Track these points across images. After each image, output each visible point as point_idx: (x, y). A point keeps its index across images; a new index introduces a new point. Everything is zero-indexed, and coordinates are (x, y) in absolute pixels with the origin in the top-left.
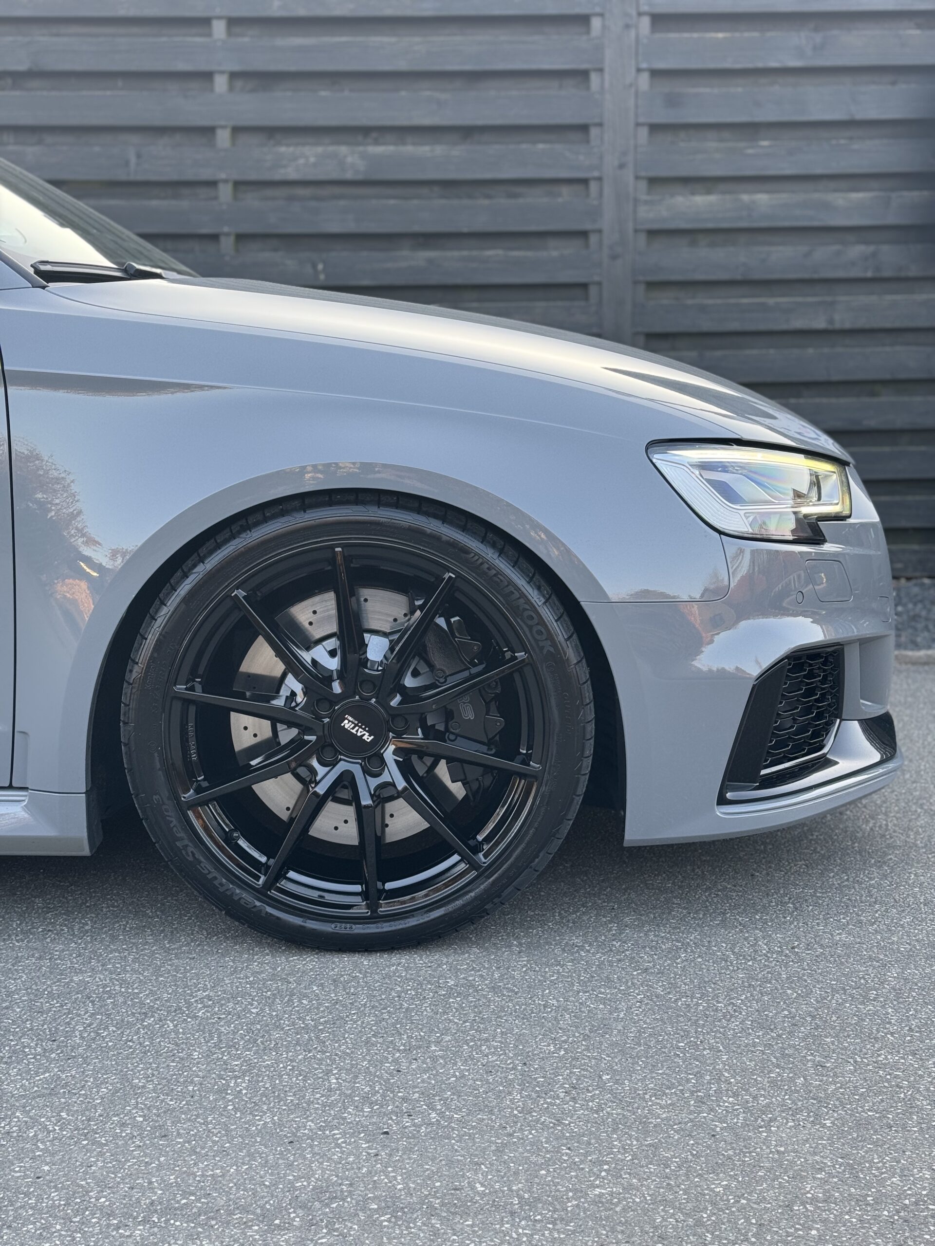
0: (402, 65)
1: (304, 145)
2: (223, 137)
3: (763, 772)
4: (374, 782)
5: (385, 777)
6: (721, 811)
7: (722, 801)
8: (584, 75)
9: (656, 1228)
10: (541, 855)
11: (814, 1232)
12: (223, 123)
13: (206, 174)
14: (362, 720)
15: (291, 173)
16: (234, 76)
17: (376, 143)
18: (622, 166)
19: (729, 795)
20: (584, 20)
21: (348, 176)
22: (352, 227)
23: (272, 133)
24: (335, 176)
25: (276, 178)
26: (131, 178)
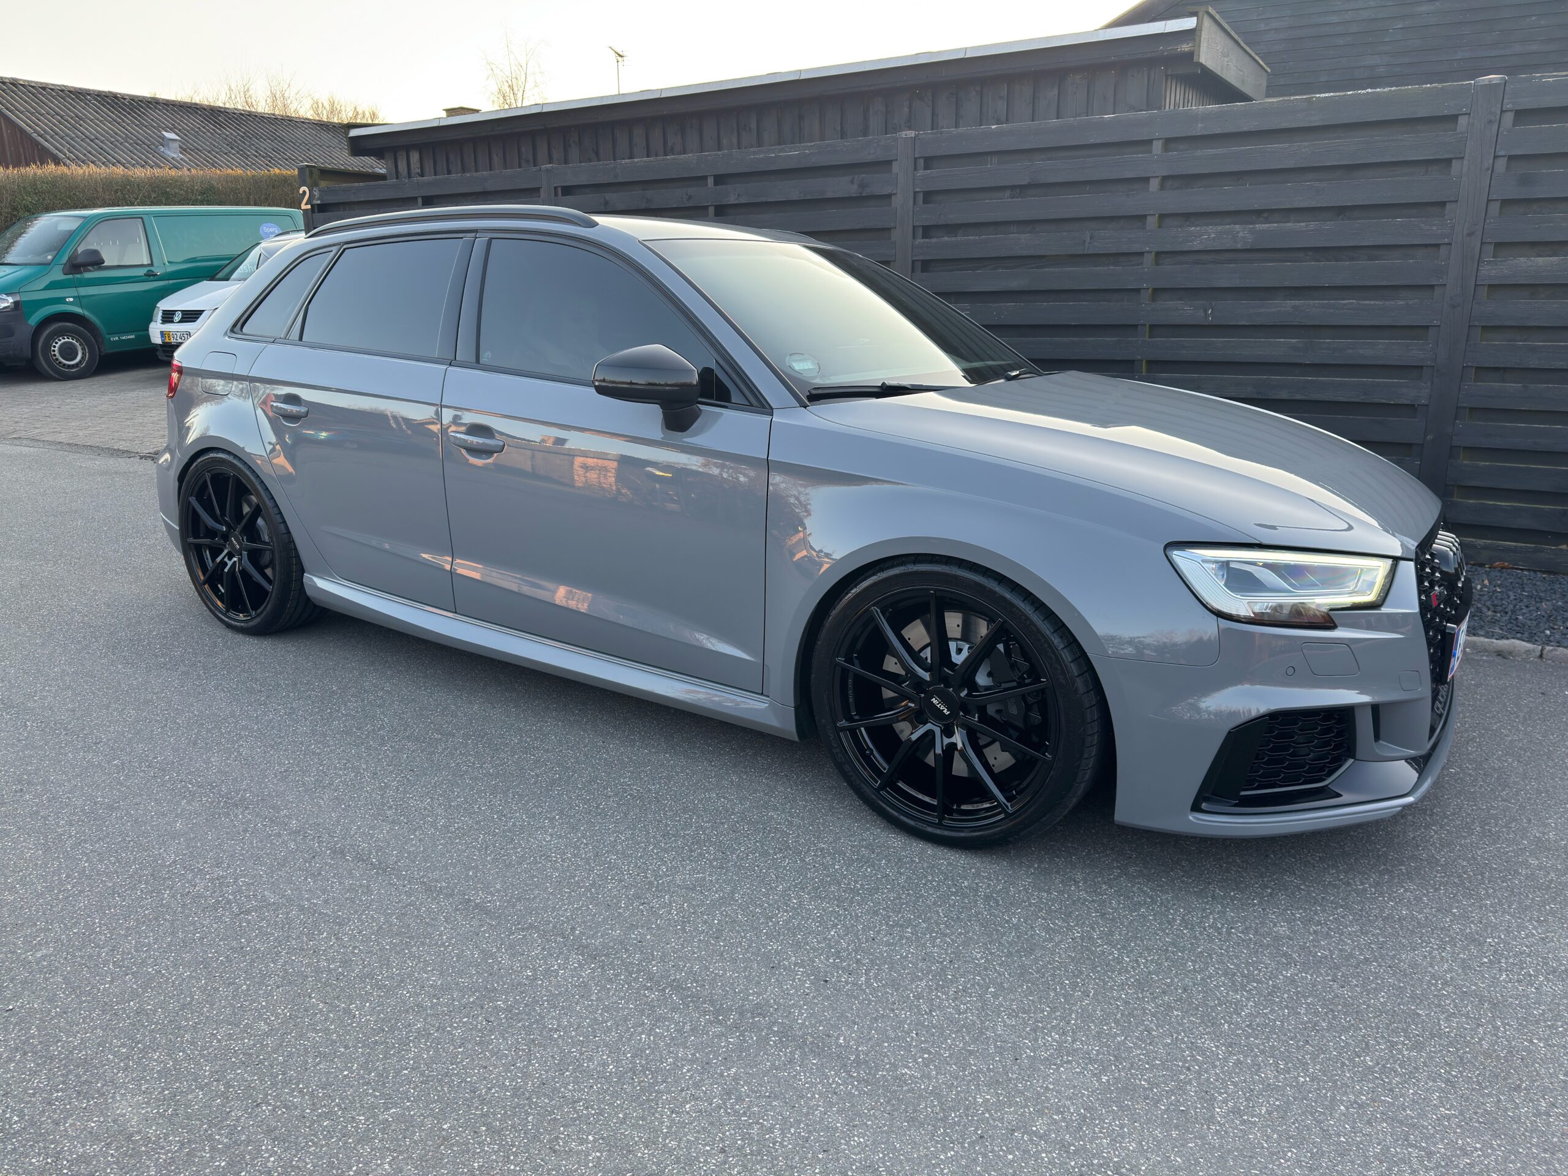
0: (1291, 164)
1: (1207, 225)
2: (1152, 222)
3: (1243, 793)
4: (946, 741)
5: (953, 740)
6: (1192, 817)
7: (1196, 808)
8: (1449, 161)
9: (915, 1111)
10: (1048, 816)
11: (1010, 1157)
12: (1151, 212)
13: (1136, 248)
14: (945, 700)
15: (1197, 245)
16: (1165, 178)
17: (1267, 221)
18: (1470, 234)
19: (1204, 806)
20: (1454, 118)
21: (1239, 246)
22: (1237, 283)
23: (1188, 217)
24: (1228, 246)
25: (1185, 249)
26: (1085, 252)
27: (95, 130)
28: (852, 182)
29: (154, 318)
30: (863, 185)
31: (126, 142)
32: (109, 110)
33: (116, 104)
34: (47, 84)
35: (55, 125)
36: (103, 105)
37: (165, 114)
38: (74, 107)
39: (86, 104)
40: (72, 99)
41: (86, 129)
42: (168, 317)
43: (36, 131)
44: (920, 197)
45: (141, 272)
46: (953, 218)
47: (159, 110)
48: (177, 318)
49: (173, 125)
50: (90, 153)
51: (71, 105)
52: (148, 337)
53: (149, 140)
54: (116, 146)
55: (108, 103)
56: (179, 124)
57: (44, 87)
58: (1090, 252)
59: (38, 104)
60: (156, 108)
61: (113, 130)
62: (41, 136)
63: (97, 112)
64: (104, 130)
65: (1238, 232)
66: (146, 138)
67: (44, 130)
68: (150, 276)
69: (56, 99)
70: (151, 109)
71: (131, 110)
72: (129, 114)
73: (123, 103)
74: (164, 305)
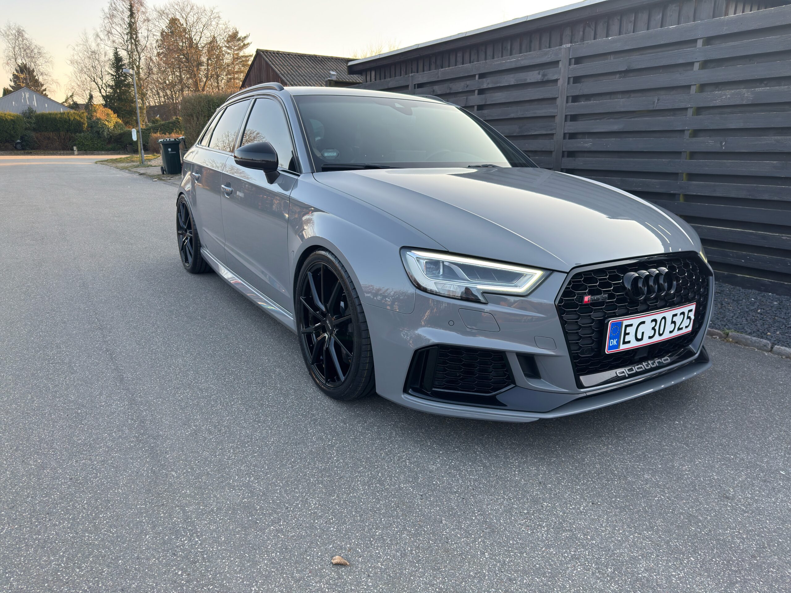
1: (727, 90)
2: (694, 89)
3: (434, 389)
6: (403, 396)
12: (693, 83)
13: (682, 105)
15: (718, 103)
16: (703, 62)
19: (410, 391)
21: (744, 103)
22: (741, 125)
23: (718, 85)
24: (738, 103)
25: (711, 105)
26: (654, 109)
27: (304, 72)
28: (539, 74)
30: (544, 75)
31: (315, 76)
32: (312, 62)
33: (316, 60)
34: (290, 53)
35: (289, 70)
36: (310, 61)
37: (334, 63)
38: (299, 62)
39: (304, 61)
40: (299, 59)
41: (301, 71)
43: (281, 73)
44: (572, 80)
46: (586, 91)
47: (333, 62)
49: (336, 68)
50: (300, 82)
51: (298, 61)
53: (325, 75)
54: (311, 78)
55: (312, 60)
56: (339, 68)
57: (289, 54)
58: (657, 108)
59: (284, 61)
60: (331, 61)
61: (311, 71)
62: (282, 75)
63: (307, 64)
64: (308, 71)
65: (744, 94)
66: (324, 74)
67: (284, 73)
69: (292, 59)
70: (329, 61)
71: (321, 62)
72: (320, 64)
73: (319, 60)
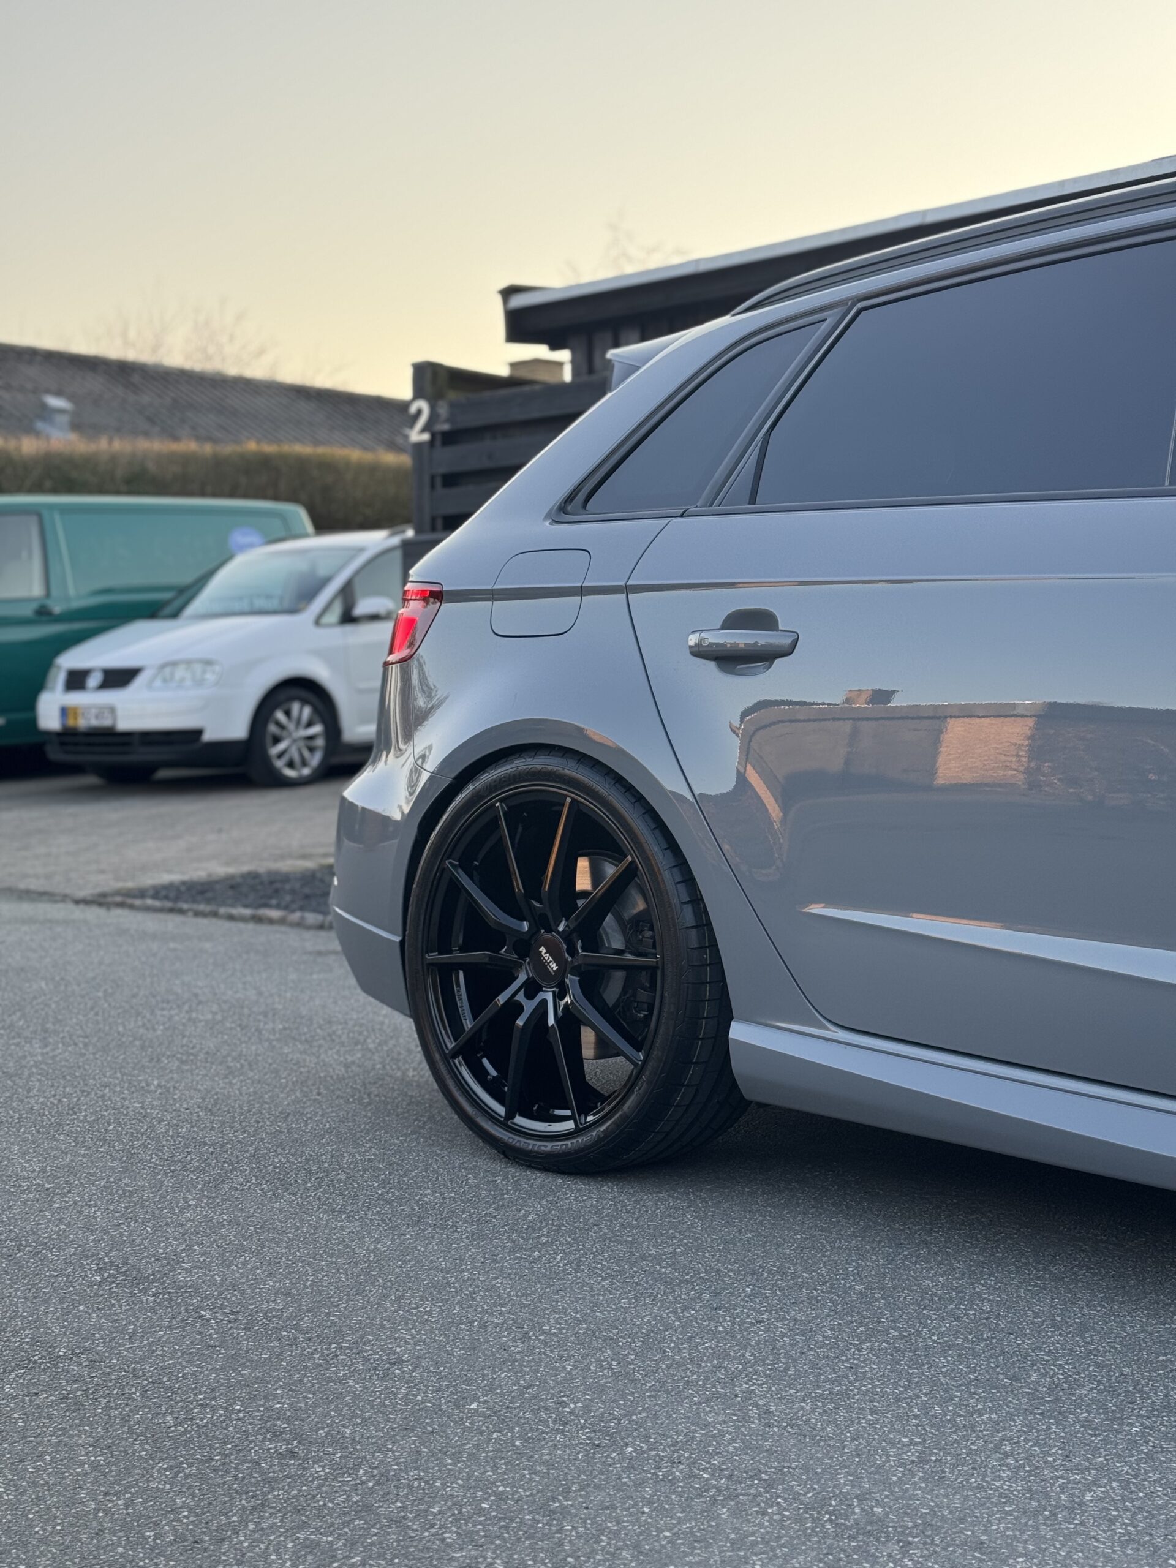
29: (49, 684)
42: (76, 680)
45: (28, 611)
48: (94, 681)
52: (33, 721)
68: (43, 614)
74: (70, 660)
